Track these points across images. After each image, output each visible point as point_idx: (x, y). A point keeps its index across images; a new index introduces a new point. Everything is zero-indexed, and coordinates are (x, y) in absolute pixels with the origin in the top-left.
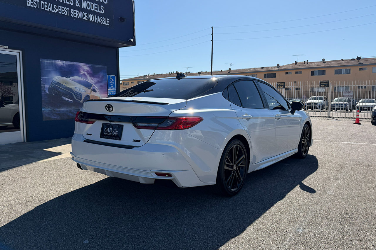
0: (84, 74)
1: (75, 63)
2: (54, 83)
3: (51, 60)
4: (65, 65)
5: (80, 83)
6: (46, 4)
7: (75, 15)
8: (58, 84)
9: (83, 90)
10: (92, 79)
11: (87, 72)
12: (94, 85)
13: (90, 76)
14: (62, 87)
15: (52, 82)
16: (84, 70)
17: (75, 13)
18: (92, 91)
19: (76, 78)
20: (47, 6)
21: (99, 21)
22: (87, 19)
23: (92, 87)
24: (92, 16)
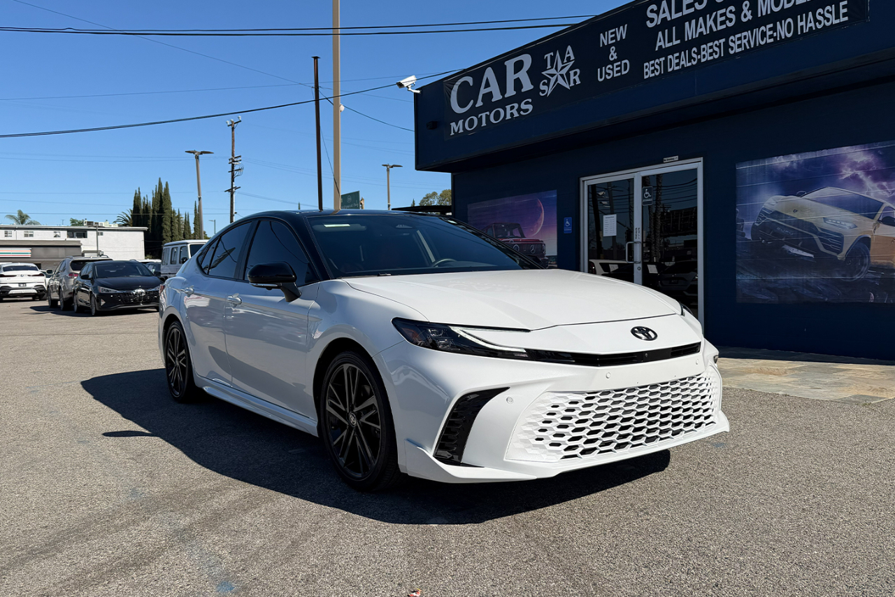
0: (855, 178)
1: (825, 153)
2: (766, 214)
3: (761, 161)
4: (795, 164)
5: (840, 203)
6: (677, 58)
7: (739, 46)
8: (777, 214)
9: (848, 225)
10: (883, 188)
11: (866, 169)
12: (887, 204)
13: (875, 179)
14: (785, 222)
15: (762, 212)
16: (853, 165)
17: (739, 42)
18: (882, 225)
19: (828, 192)
20: (677, 61)
21: (812, 25)
22: (772, 40)
23: (880, 212)
24: (789, 23)
